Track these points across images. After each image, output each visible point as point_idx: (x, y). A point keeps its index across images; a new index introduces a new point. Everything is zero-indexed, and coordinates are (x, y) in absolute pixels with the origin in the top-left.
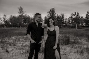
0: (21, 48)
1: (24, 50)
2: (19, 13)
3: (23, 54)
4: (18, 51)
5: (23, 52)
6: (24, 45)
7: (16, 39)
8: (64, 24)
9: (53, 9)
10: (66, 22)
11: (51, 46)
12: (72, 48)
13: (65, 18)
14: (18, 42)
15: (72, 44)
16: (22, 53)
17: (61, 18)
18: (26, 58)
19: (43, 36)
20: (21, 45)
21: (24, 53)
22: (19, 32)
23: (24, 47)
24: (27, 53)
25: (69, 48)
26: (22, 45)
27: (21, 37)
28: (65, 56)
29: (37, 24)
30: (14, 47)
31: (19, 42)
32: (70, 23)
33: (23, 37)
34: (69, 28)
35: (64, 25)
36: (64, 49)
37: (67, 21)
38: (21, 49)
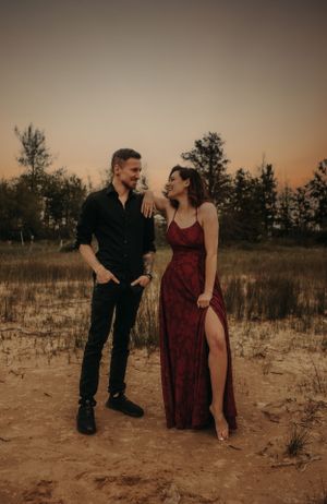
0: (44, 331)
1: (62, 340)
2: (22, 161)
3: (54, 353)
4: (31, 341)
5: (55, 346)
6: (58, 319)
7: (15, 296)
8: (278, 221)
9: (214, 138)
10: (286, 209)
11: (188, 295)
12: (304, 331)
13: (279, 189)
14: (24, 306)
15: (305, 317)
16: (49, 348)
17: (258, 188)
18: (70, 367)
19: (149, 255)
20: (45, 319)
21: (60, 349)
22: (26, 262)
23: (59, 326)
24: (75, 351)
25: (289, 331)
26: (50, 320)
27: (39, 285)
28: (261, 361)
29: (123, 199)
30: (9, 325)
31: (30, 310)
32: (308, 219)
33: (50, 284)
34: (306, 246)
35: (278, 227)
36: (262, 338)
37: (292, 204)
38: (43, 335)
